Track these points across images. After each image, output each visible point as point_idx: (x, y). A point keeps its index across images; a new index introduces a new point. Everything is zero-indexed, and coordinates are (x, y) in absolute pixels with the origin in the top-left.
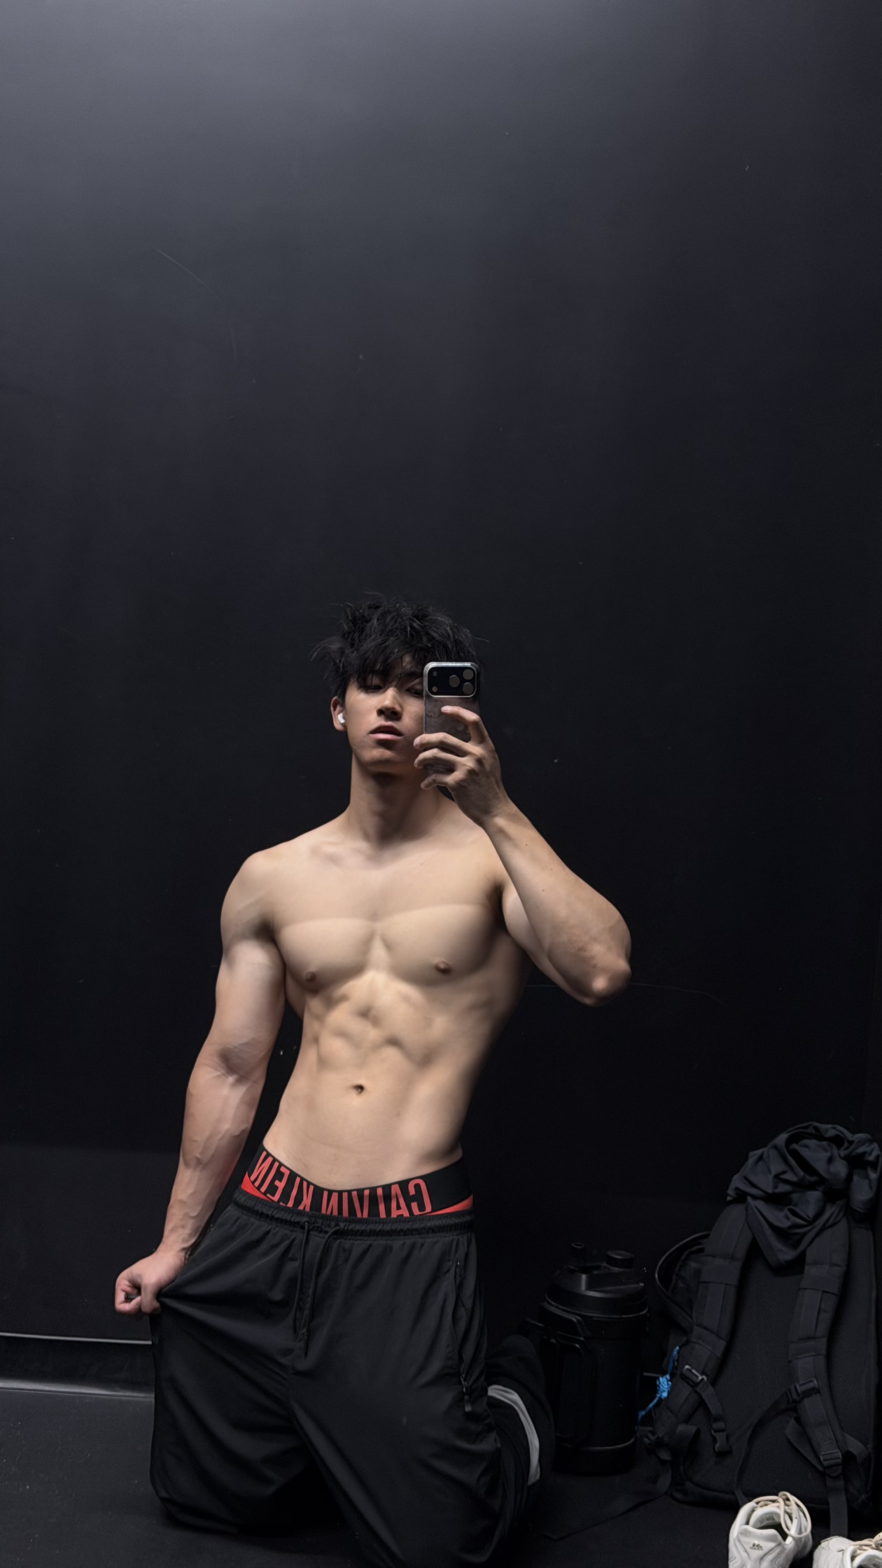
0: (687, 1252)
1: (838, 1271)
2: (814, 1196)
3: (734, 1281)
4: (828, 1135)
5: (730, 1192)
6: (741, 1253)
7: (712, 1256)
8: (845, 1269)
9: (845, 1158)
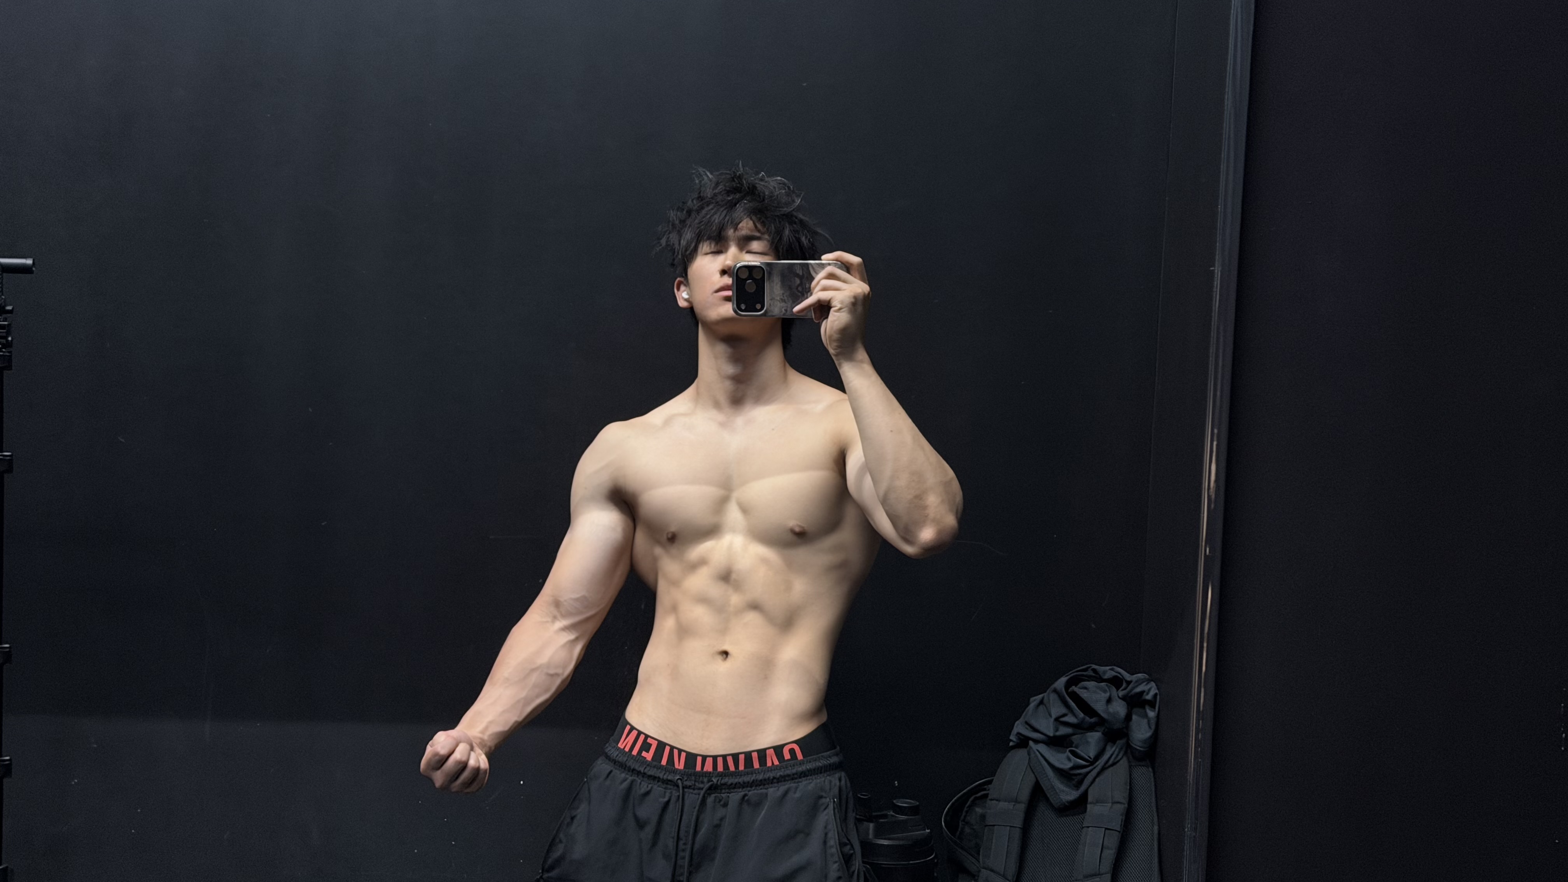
0: (972, 798)
1: (1121, 808)
2: (1094, 737)
3: (1018, 822)
4: (1106, 677)
5: (1013, 737)
6: (1025, 795)
7: (997, 800)
8: (1126, 805)
9: (1124, 698)
